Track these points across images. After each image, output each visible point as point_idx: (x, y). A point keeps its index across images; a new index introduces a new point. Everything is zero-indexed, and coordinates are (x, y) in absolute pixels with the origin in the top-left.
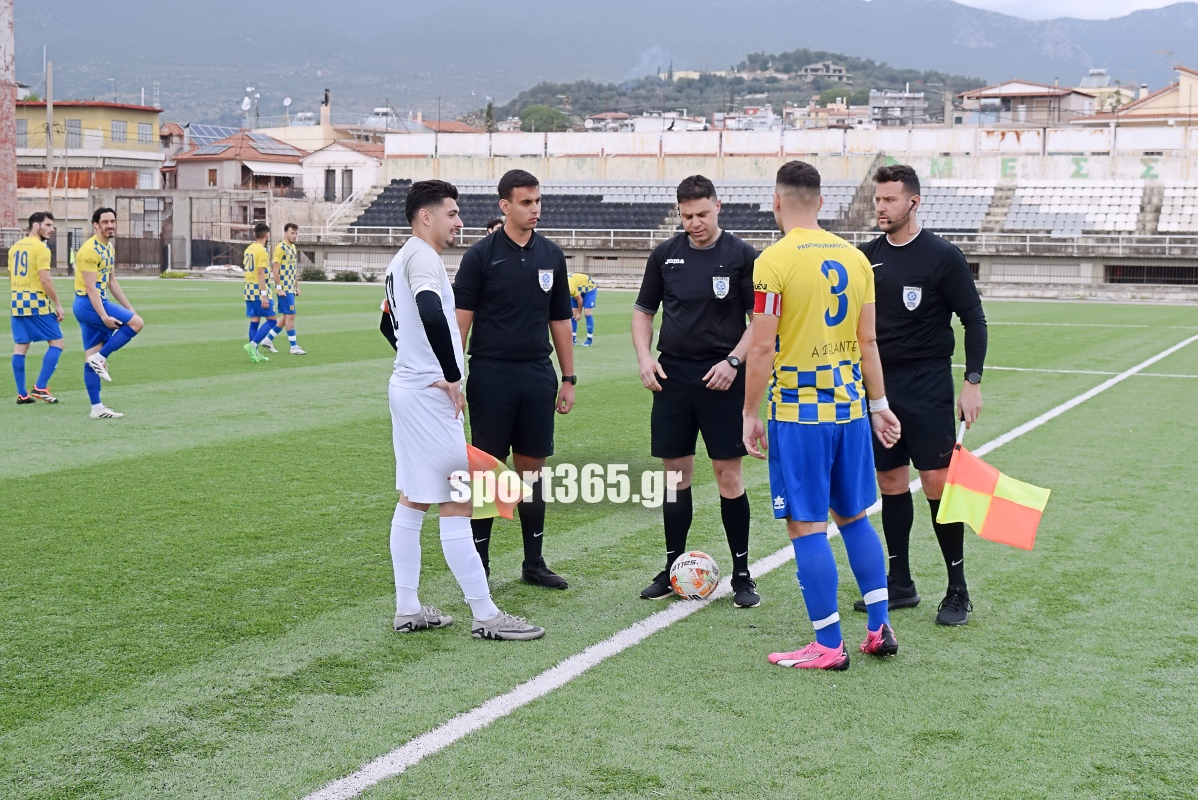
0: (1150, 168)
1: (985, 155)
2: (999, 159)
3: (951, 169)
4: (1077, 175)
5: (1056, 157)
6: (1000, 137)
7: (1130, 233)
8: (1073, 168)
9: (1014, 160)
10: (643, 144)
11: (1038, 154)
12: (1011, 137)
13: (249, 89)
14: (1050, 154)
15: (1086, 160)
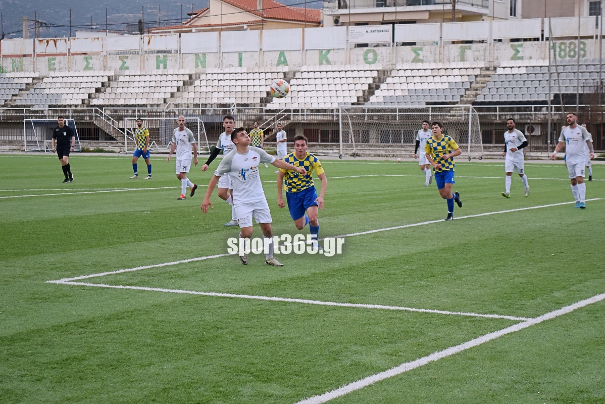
0: (124, 63)
1: (39, 55)
2: (47, 58)
3: (22, 66)
4: (87, 68)
5: (76, 56)
6: (46, 44)
7: (76, 106)
8: (85, 63)
9: (54, 59)
11: (66, 54)
12: (51, 43)
14: (72, 54)
15: (91, 58)
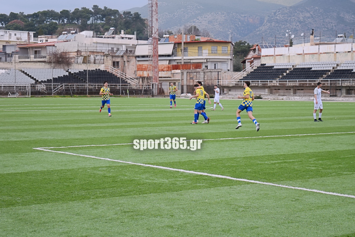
10: (330, 49)
13: (287, 31)
